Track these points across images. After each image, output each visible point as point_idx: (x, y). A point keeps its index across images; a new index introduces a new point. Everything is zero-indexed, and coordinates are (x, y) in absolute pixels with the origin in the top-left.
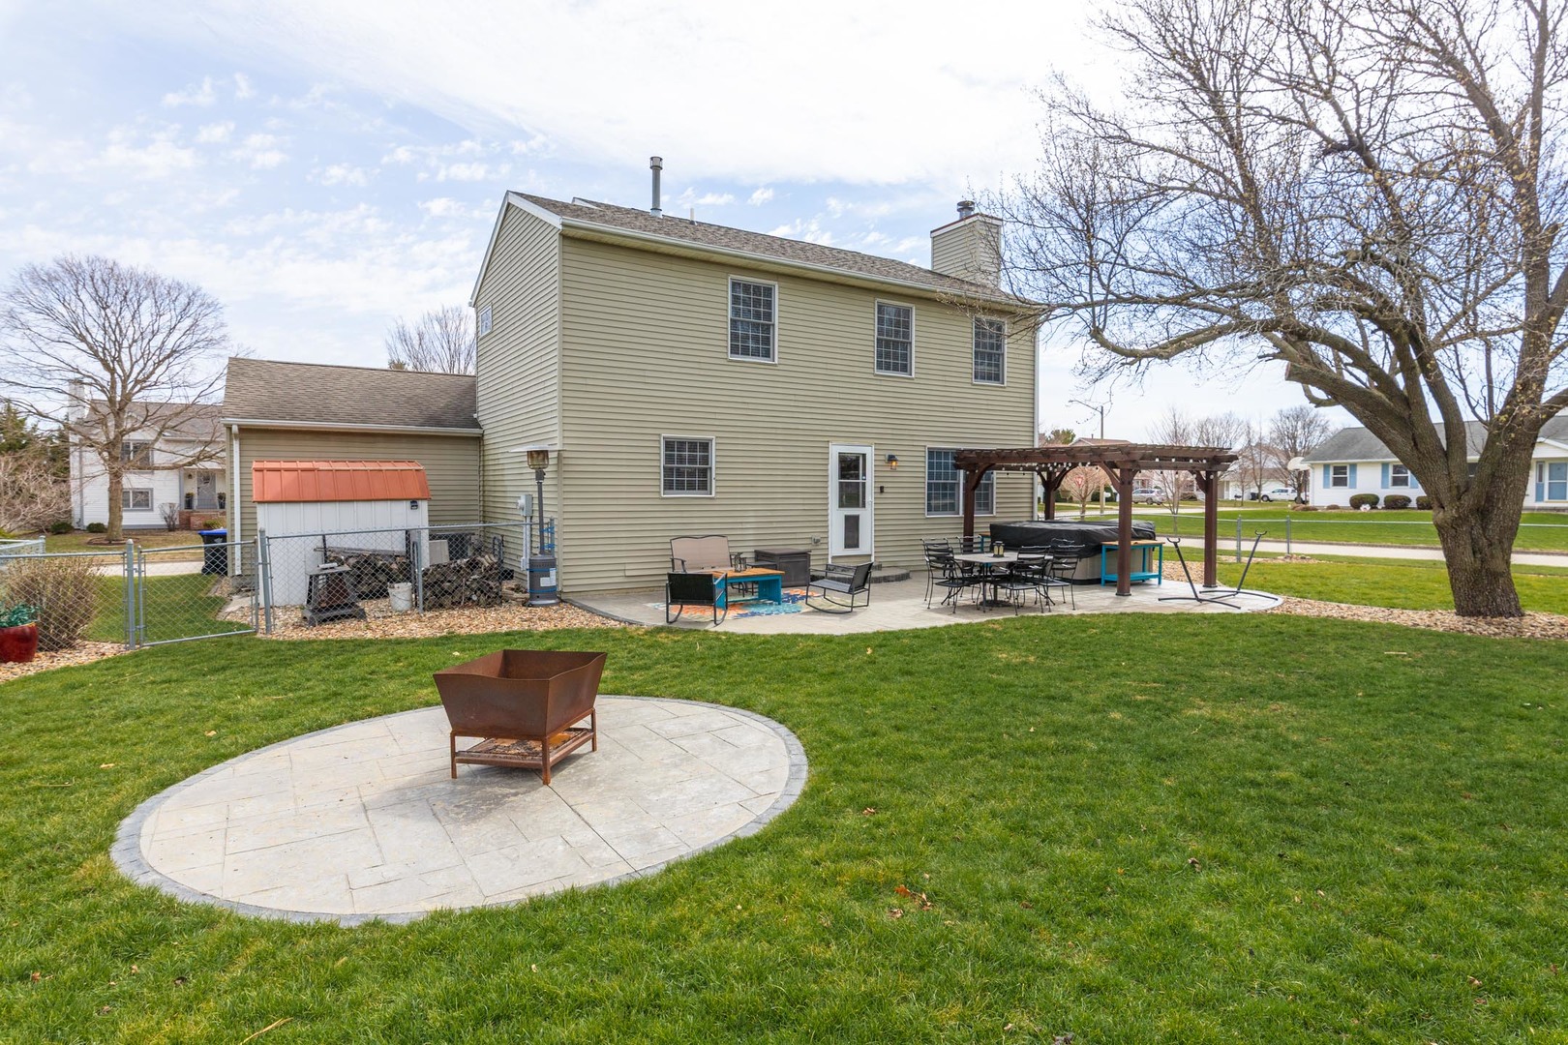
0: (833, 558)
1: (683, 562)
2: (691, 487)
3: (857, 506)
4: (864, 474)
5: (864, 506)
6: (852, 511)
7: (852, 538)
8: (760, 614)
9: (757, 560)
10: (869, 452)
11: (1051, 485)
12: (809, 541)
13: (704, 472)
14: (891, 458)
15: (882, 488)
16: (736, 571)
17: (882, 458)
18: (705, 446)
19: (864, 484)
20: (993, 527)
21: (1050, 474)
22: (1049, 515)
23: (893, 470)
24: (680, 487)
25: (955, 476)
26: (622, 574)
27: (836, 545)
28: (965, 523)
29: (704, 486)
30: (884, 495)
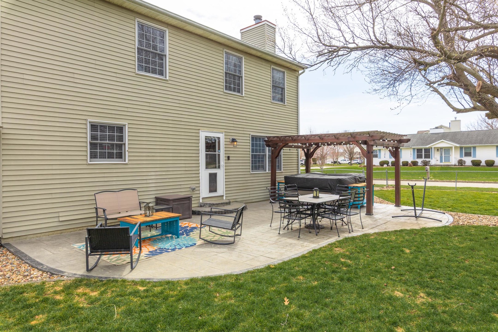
0: (203, 198)
1: (104, 211)
2: (111, 156)
3: (215, 168)
4: (219, 149)
5: (219, 167)
6: (213, 171)
7: (213, 187)
8: (167, 250)
9: (157, 204)
10: (222, 136)
11: (308, 155)
12: (188, 190)
13: (120, 147)
14: (234, 140)
15: (229, 157)
16: (146, 216)
17: (229, 140)
18: (120, 129)
19: (219, 155)
20: (286, 178)
21: (308, 150)
22: (307, 171)
23: (235, 147)
24: (103, 156)
25: (264, 151)
26: (56, 220)
27: (204, 191)
28: (272, 176)
29: (120, 156)
30: (230, 161)
